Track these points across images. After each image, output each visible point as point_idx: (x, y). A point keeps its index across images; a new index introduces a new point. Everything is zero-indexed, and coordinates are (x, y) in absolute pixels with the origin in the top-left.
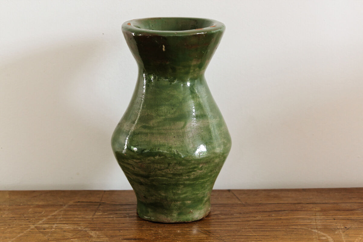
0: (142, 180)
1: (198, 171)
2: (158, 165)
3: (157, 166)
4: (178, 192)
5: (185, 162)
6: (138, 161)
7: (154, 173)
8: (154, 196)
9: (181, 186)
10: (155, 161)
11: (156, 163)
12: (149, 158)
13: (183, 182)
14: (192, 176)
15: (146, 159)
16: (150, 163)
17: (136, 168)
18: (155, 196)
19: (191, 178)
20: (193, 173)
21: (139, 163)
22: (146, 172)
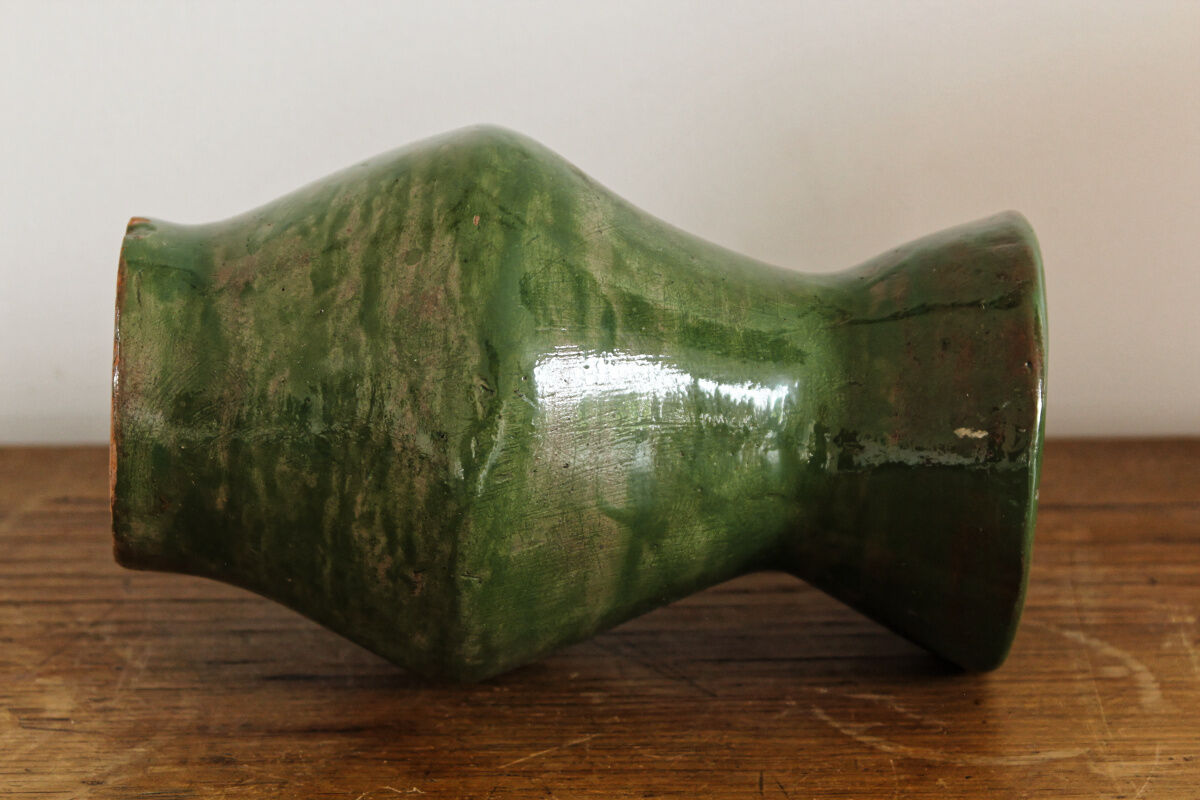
0: (347, 290)
1: (388, 560)
2: (440, 387)
3: (434, 381)
4: (282, 460)
5: (450, 515)
6: (455, 286)
7: (395, 359)
8: (259, 343)
9: (315, 476)
10: (461, 373)
11: (449, 376)
12: (472, 343)
13: (335, 489)
14: (365, 534)
15: (468, 327)
16: (447, 349)
17: (412, 269)
18: (264, 350)
19: (353, 526)
20: (383, 540)
21: (446, 290)
22: (399, 317)
